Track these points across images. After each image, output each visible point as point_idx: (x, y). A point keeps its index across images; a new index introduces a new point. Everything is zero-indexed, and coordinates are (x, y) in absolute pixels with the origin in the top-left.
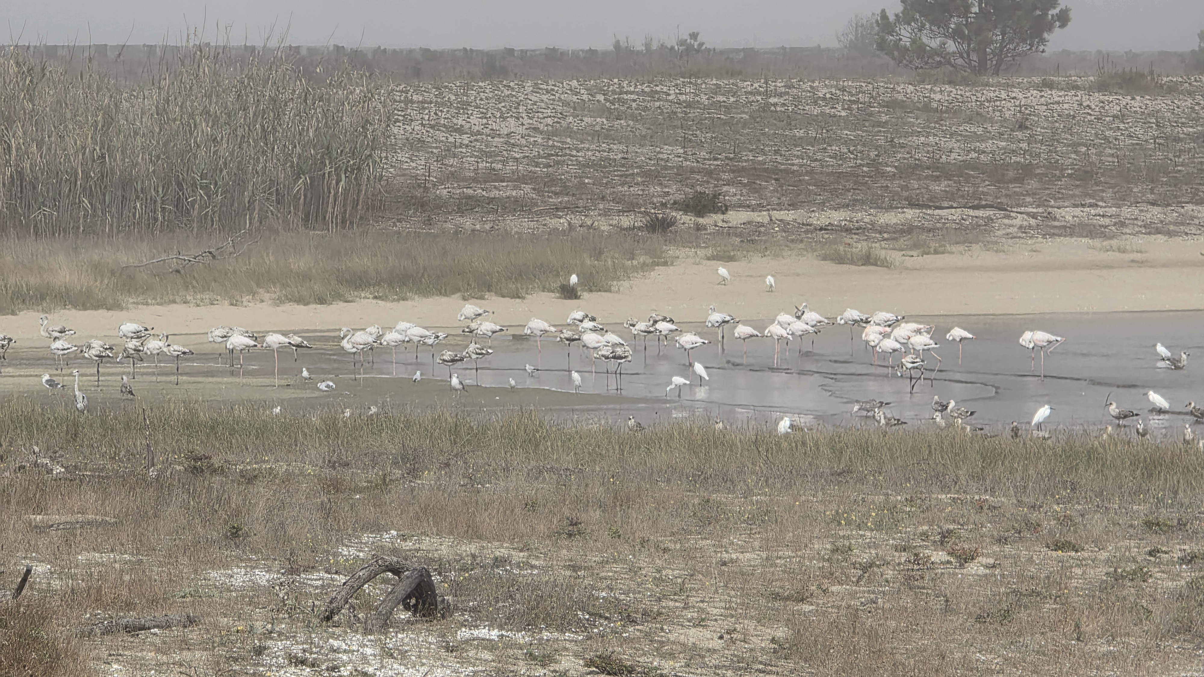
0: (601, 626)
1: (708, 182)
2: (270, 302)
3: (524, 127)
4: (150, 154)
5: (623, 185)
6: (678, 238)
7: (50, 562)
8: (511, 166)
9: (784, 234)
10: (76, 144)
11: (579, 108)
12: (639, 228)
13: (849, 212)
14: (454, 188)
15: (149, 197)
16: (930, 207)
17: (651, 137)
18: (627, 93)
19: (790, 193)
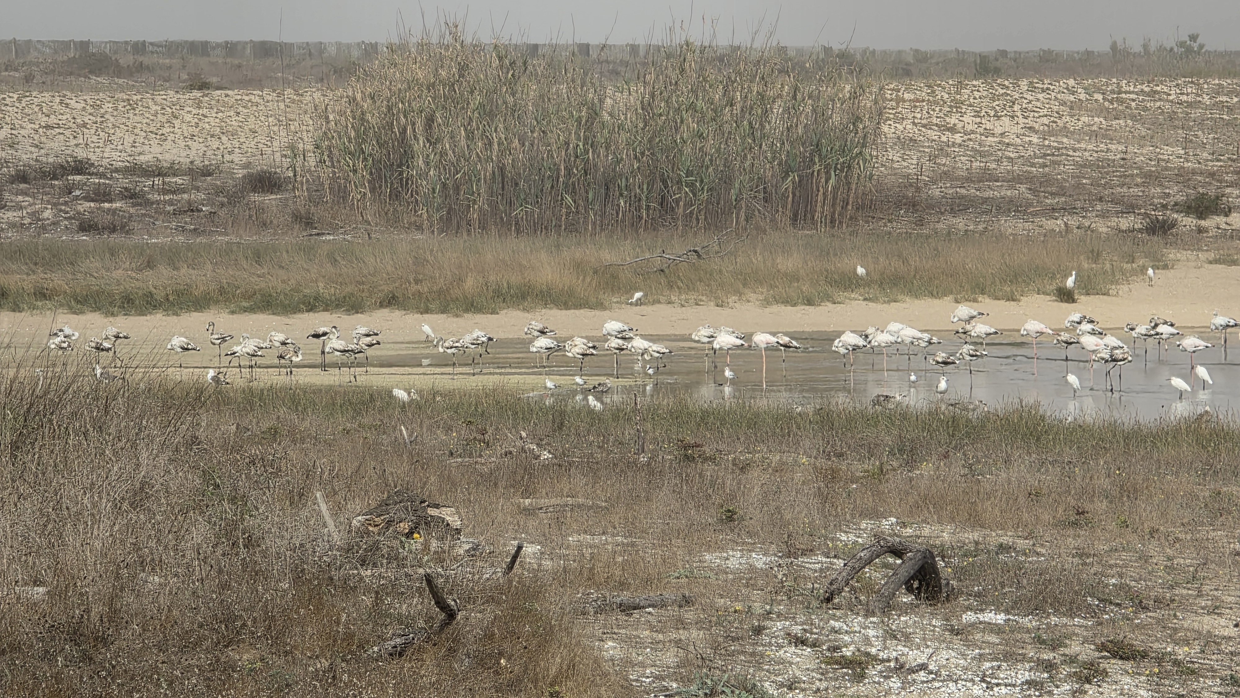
0: (1112, 612)
1: (1211, 184)
2: (757, 303)
3: (1020, 126)
4: (634, 150)
5: (1122, 185)
6: (1179, 241)
7: (540, 543)
8: (1006, 165)
10: (559, 139)
11: (1075, 107)
12: (1140, 231)
14: (946, 188)
15: (633, 194)
17: (1152, 138)
18: (1126, 92)
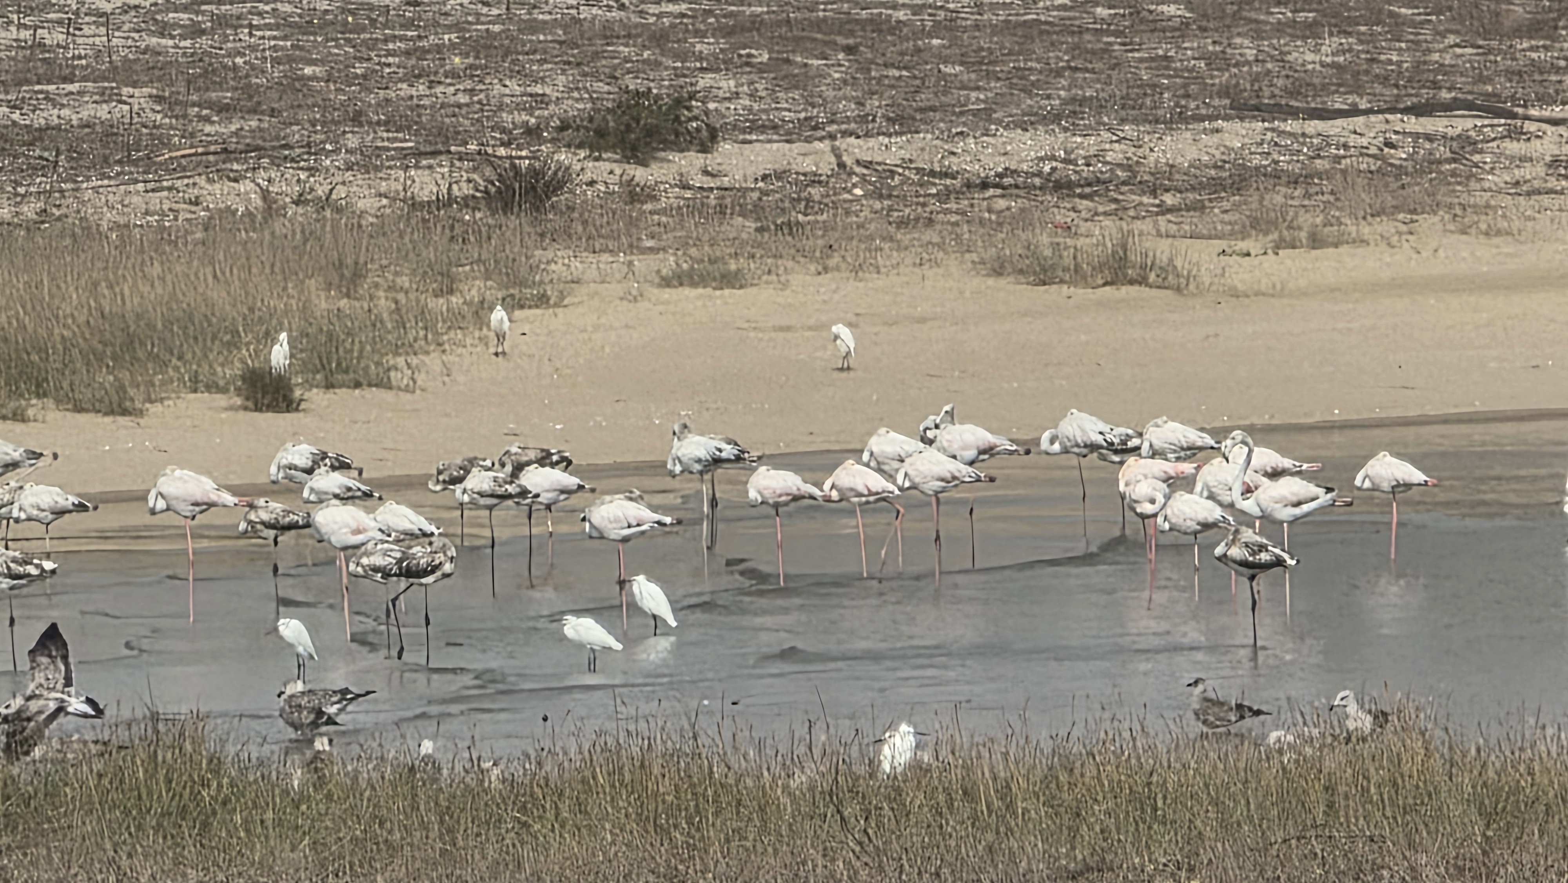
1: (657, 65)
5: (412, 78)
6: (578, 226)
8: (91, 36)
9: (878, 205)
12: (467, 202)
13: (1061, 136)
16: (1294, 113)
19: (892, 87)
